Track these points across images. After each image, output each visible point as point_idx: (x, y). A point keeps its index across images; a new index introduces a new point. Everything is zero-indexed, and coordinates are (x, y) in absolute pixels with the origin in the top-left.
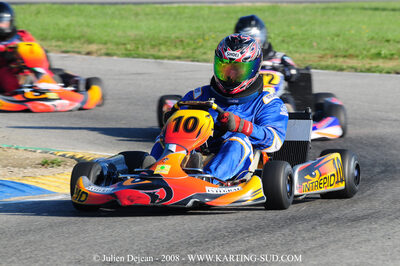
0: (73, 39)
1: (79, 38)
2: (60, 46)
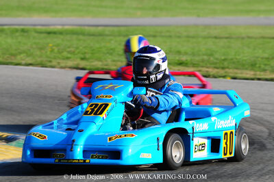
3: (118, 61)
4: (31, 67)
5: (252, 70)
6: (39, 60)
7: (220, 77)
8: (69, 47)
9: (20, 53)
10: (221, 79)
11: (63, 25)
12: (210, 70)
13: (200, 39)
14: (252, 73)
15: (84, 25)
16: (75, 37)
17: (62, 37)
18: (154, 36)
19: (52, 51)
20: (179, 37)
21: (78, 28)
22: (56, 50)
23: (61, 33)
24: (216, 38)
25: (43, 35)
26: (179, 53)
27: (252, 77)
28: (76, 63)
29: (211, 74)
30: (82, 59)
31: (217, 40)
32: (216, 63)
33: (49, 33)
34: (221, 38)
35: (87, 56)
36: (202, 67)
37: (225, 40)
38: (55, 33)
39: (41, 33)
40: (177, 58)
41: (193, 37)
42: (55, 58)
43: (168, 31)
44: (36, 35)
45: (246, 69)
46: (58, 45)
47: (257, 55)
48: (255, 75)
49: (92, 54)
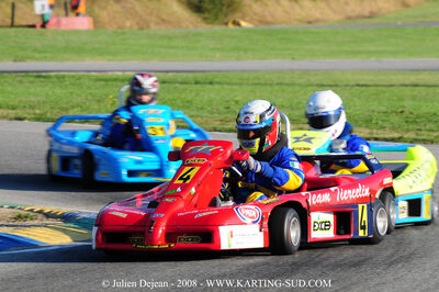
3: (198, 116)
5: (367, 127)
9: (73, 107)
13: (298, 88)
14: (368, 131)
18: (241, 84)
19: (113, 104)
20: (271, 85)
23: (122, 80)
27: (368, 136)
33: (106, 80)
38: (116, 80)
39: (98, 80)
41: (287, 85)
43: (257, 78)
44: (91, 83)
45: (360, 126)
47: (372, 108)
48: (371, 133)
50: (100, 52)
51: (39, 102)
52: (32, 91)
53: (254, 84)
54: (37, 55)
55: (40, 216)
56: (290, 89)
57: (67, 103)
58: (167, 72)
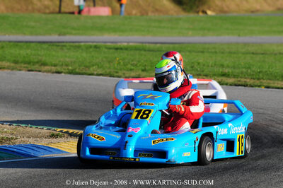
0: (34, 63)
1: (37, 62)
2: (27, 67)
4: (101, 77)
6: (108, 71)
7: (256, 86)
8: (132, 61)
9: (93, 65)
10: (257, 88)
11: (128, 42)
12: (248, 80)
13: (240, 55)
15: (146, 43)
16: (138, 52)
17: (127, 52)
18: (203, 52)
19: (119, 63)
20: (223, 53)
21: (141, 45)
22: (122, 63)
23: (126, 49)
24: (253, 53)
25: (111, 51)
26: (222, 66)
28: (138, 73)
29: (249, 84)
30: (143, 70)
31: (254, 56)
32: (253, 75)
33: (117, 49)
34: (257, 54)
35: (147, 68)
36: (241, 78)
37: (261, 56)
38: (121, 49)
39: (110, 48)
40: (221, 70)
41: (235, 53)
42: (121, 70)
43: (214, 48)
44: (106, 50)
45: (278, 80)
46: (124, 59)
49: (151, 66)
50: (114, 30)
51: (71, 62)
52: (68, 55)
53: (211, 52)
54: (74, 32)
55: (66, 135)
56: (235, 55)
57: (90, 63)
58: (156, 43)
